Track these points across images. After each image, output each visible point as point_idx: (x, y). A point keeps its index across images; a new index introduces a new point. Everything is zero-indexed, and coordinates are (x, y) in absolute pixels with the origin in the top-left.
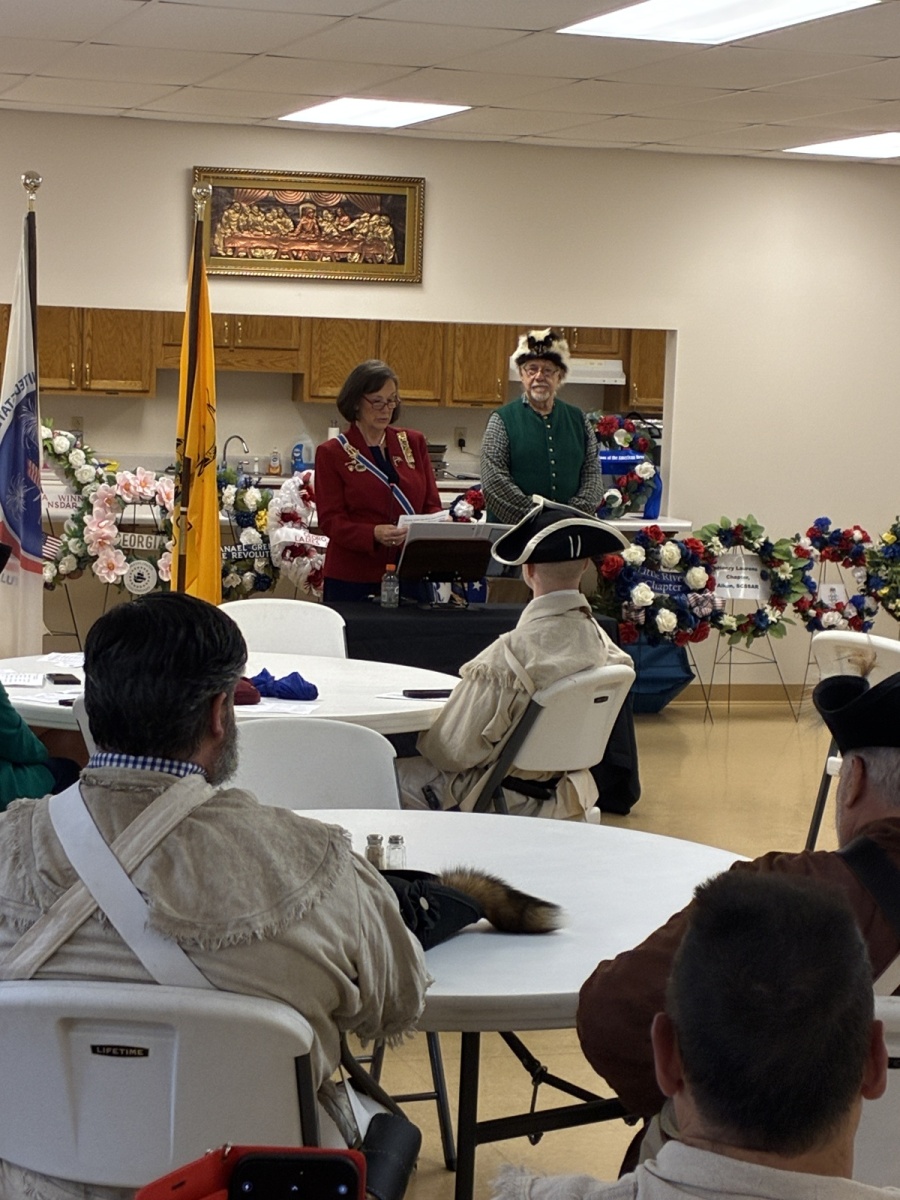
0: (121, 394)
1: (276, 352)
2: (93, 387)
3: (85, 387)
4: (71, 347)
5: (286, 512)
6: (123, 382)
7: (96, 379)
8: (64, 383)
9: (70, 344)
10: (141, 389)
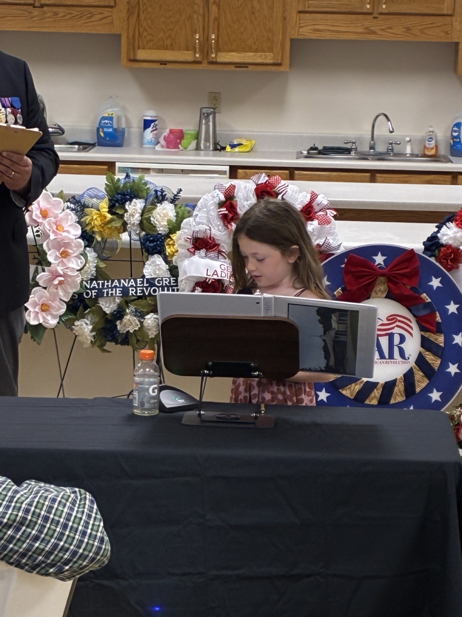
0: (250, 67)
1: (426, 18)
2: (219, 60)
3: (211, 60)
4: (195, 16)
5: (200, 236)
6: (251, 54)
7: (224, 51)
8: (188, 56)
9: (195, 12)
10: (272, 61)
